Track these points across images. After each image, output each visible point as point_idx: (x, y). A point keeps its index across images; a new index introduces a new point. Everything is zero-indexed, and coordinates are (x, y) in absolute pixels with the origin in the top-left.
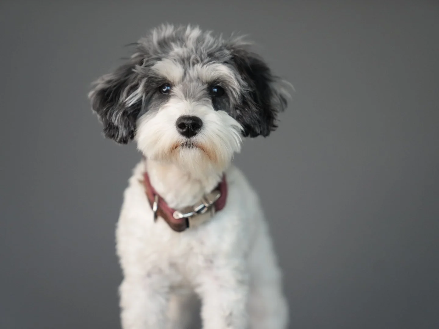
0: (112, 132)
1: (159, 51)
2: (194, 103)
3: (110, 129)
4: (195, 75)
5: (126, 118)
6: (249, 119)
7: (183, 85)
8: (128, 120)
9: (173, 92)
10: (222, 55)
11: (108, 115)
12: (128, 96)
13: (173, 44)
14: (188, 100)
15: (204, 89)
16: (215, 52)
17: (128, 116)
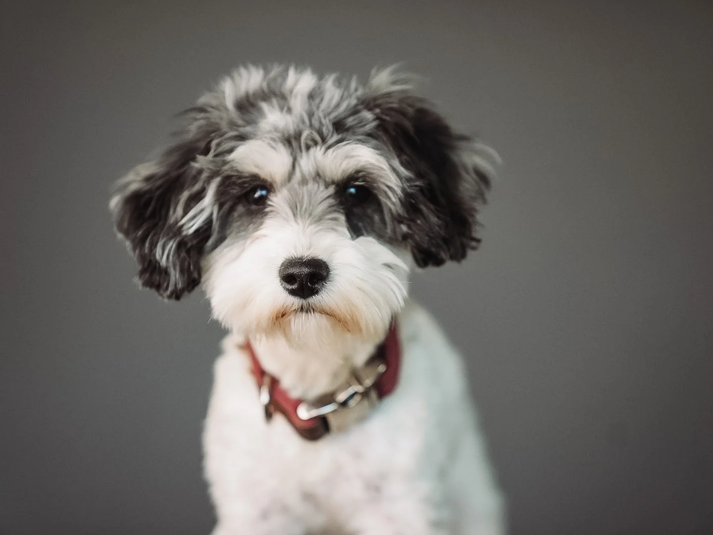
0: (157, 278)
1: (240, 122)
2: (312, 227)
3: (152, 273)
4: (311, 170)
5: (183, 254)
6: (427, 238)
7: (289, 191)
8: (188, 259)
9: (270, 205)
10: (361, 122)
11: (147, 245)
12: (186, 212)
13: (264, 106)
14: (299, 221)
15: (328, 197)
16: (345, 118)
17: (188, 252)
